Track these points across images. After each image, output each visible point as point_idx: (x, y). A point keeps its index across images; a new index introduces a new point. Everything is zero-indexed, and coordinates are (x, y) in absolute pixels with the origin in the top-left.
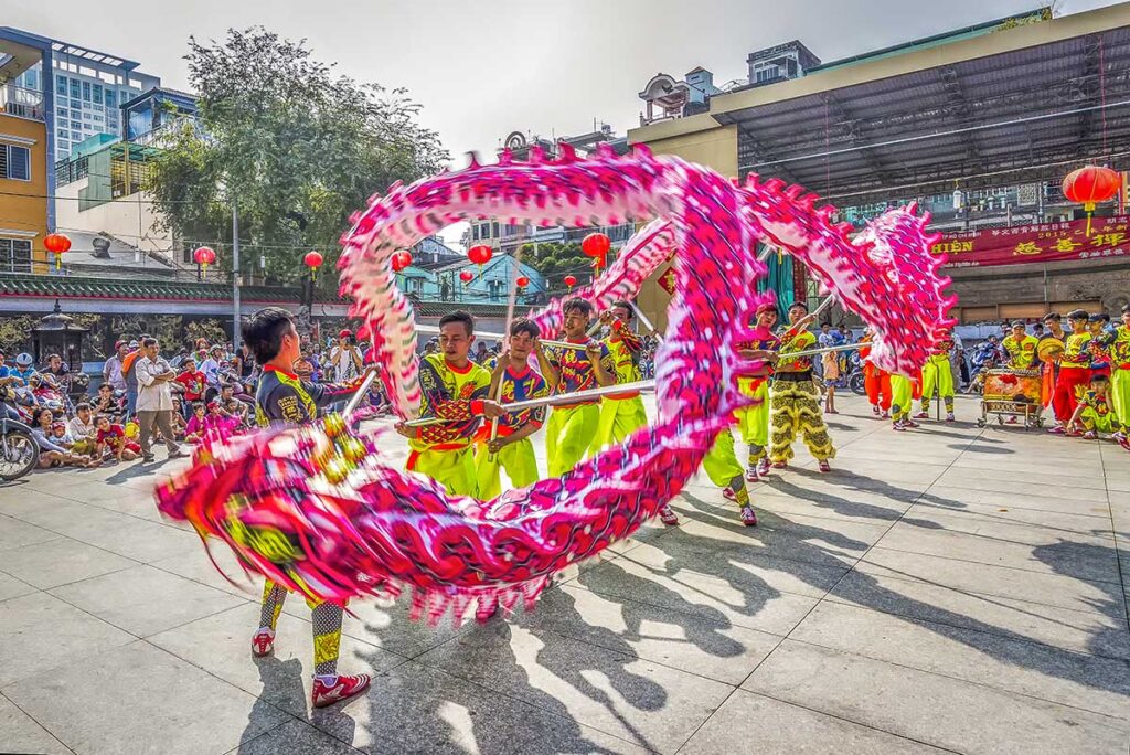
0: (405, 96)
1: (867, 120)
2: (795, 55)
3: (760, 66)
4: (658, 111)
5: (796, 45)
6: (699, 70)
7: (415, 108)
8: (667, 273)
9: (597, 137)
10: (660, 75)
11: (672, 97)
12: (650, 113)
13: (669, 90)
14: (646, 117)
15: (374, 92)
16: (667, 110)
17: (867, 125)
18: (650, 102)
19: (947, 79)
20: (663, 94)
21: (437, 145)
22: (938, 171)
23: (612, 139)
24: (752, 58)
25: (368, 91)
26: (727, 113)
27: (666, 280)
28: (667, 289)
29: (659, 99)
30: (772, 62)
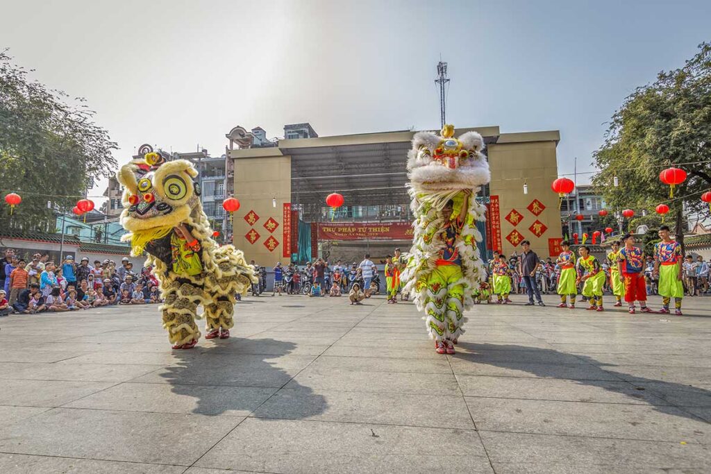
0: (84, 103)
1: (350, 164)
2: (307, 130)
3: (290, 132)
4: (236, 146)
5: (307, 125)
6: (259, 129)
7: (90, 113)
8: (251, 232)
9: (199, 155)
10: (238, 127)
11: (244, 140)
12: (231, 146)
13: (243, 136)
14: (229, 148)
15: (60, 96)
16: (240, 147)
17: (349, 166)
18: (232, 141)
19: (385, 150)
20: (239, 137)
21: (106, 138)
22: (376, 194)
23: (208, 157)
24: (286, 128)
25: (55, 94)
26: (287, 149)
27: (250, 236)
28: (250, 241)
29: (237, 140)
30: (297, 132)
